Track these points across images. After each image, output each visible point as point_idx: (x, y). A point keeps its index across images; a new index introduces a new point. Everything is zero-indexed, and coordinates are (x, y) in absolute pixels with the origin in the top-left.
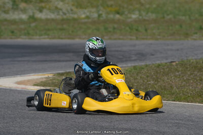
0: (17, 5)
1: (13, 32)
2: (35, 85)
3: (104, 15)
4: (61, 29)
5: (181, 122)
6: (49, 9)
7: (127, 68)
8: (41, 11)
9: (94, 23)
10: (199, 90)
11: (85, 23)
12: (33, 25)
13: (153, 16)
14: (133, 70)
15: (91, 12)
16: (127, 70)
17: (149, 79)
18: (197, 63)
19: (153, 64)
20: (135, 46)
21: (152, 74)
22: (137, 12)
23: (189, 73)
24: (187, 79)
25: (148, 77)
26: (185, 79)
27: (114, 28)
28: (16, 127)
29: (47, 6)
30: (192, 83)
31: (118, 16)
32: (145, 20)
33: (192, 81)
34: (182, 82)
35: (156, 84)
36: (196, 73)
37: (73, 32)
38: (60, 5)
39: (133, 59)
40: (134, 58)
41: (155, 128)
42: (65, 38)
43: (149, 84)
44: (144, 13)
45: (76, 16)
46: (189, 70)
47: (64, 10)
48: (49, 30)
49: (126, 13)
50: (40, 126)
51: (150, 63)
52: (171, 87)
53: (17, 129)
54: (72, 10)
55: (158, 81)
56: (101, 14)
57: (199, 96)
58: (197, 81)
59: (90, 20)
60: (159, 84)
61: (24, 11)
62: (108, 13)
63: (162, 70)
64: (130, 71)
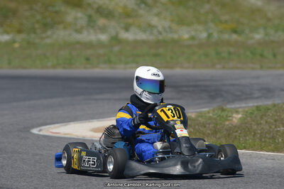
0: (94, 22)
1: (88, 59)
3: (215, 35)
4: (156, 55)
6: (139, 27)
7: (246, 109)
8: (127, 29)
9: (201, 45)
11: (189, 46)
12: (116, 49)
14: (256, 112)
15: (196, 30)
16: (247, 112)
17: (278, 123)
20: (258, 77)
22: (261, 31)
25: (276, 121)
27: (230, 53)
29: (137, 23)
31: (235, 36)
32: (273, 42)
37: (171, 58)
38: (155, 21)
39: (256, 96)
40: (257, 94)
43: (278, 131)
44: (272, 32)
45: (176, 36)
47: (160, 28)
48: (138, 56)
49: (247, 31)
51: (280, 102)
54: (170, 27)
56: (212, 34)
59: (196, 42)
61: (103, 29)
62: (221, 32)
64: (251, 113)
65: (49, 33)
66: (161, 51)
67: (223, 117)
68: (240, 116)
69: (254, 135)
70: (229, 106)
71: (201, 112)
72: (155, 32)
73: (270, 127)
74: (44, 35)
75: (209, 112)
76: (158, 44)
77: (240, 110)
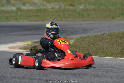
0: (9, 2)
1: (7, 18)
2: (20, 49)
3: (63, 7)
4: (37, 16)
5: (109, 69)
7: (76, 38)
8: (24, 4)
9: (56, 11)
10: (120, 50)
11: (51, 12)
12: (19, 13)
13: (93, 7)
14: (80, 39)
15: (55, 5)
16: (76, 39)
17: (89, 44)
18: (119, 34)
19: (92, 35)
20: (81, 25)
21: (92, 41)
22: (83, 5)
23: (114, 40)
24: (113, 43)
25: (89, 43)
26: (112, 43)
27: (69, 15)
28: (8, 73)
29: (28, 2)
30: (116, 46)
31: (71, 7)
32: (87, 10)
33: (116, 45)
34: (110, 46)
35: (94, 47)
36: (118, 40)
37: (44, 17)
38: (36, 2)
40: (81, 32)
41: (93, 73)
43: (90, 47)
44: (87, 5)
45: (45, 7)
46: (114, 38)
47: (39, 5)
48: (29, 16)
49: (76, 5)
51: (91, 35)
52: (103, 48)
53: (8, 75)
54: (43, 4)
55: (95, 45)
56: (61, 6)
57: (120, 53)
58: (119, 44)
59: (54, 10)
60: (96, 47)
61: (14, 5)
62: (65, 6)
63: (98, 39)
64: (78, 40)
66: (39, 14)
68: (73, 41)
69: (79, 49)
70: (68, 37)
72: (36, 6)
73: (86, 45)
76: (38, 11)
77: (73, 38)
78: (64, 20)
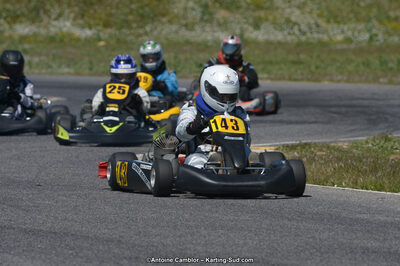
0: (211, 14)
3: (380, 37)
4: (294, 63)
6: (274, 23)
8: (257, 26)
9: (359, 51)
11: (343, 52)
15: (354, 30)
29: (271, 18)
37: (317, 67)
38: (295, 15)
42: (302, 80)
45: (325, 38)
47: (303, 27)
48: (271, 63)
50: (245, 244)
53: (199, 248)
54: (318, 26)
56: (376, 35)
59: (353, 46)
61: (224, 25)
65: (148, 28)
67: (386, 148)
70: (395, 135)
71: (355, 142)
72: (296, 30)
74: (141, 31)
75: (367, 142)
76: (300, 47)
78: (381, 80)
